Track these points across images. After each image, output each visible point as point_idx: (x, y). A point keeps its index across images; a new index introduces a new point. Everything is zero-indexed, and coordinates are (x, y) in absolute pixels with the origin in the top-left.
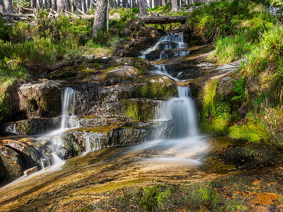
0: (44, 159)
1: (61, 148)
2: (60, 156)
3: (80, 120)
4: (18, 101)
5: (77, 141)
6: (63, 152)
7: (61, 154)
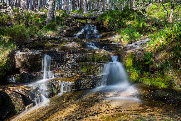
0: (37, 99)
1: (46, 91)
2: (45, 96)
3: (54, 74)
4: (15, 62)
5: (55, 87)
6: (47, 94)
7: (46, 95)
